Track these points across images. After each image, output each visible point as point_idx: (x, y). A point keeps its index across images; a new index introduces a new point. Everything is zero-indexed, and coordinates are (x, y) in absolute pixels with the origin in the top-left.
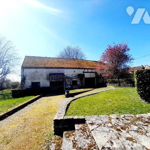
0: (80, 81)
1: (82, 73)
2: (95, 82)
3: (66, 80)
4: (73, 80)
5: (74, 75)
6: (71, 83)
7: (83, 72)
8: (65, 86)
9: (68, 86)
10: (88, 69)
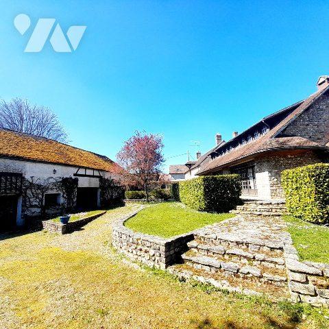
0: (65, 195)
1: (73, 177)
2: (99, 197)
3: (29, 192)
4: (50, 192)
5: (51, 180)
6: (41, 200)
7: (75, 175)
8: (23, 211)
9: (34, 210)
10: (86, 168)
